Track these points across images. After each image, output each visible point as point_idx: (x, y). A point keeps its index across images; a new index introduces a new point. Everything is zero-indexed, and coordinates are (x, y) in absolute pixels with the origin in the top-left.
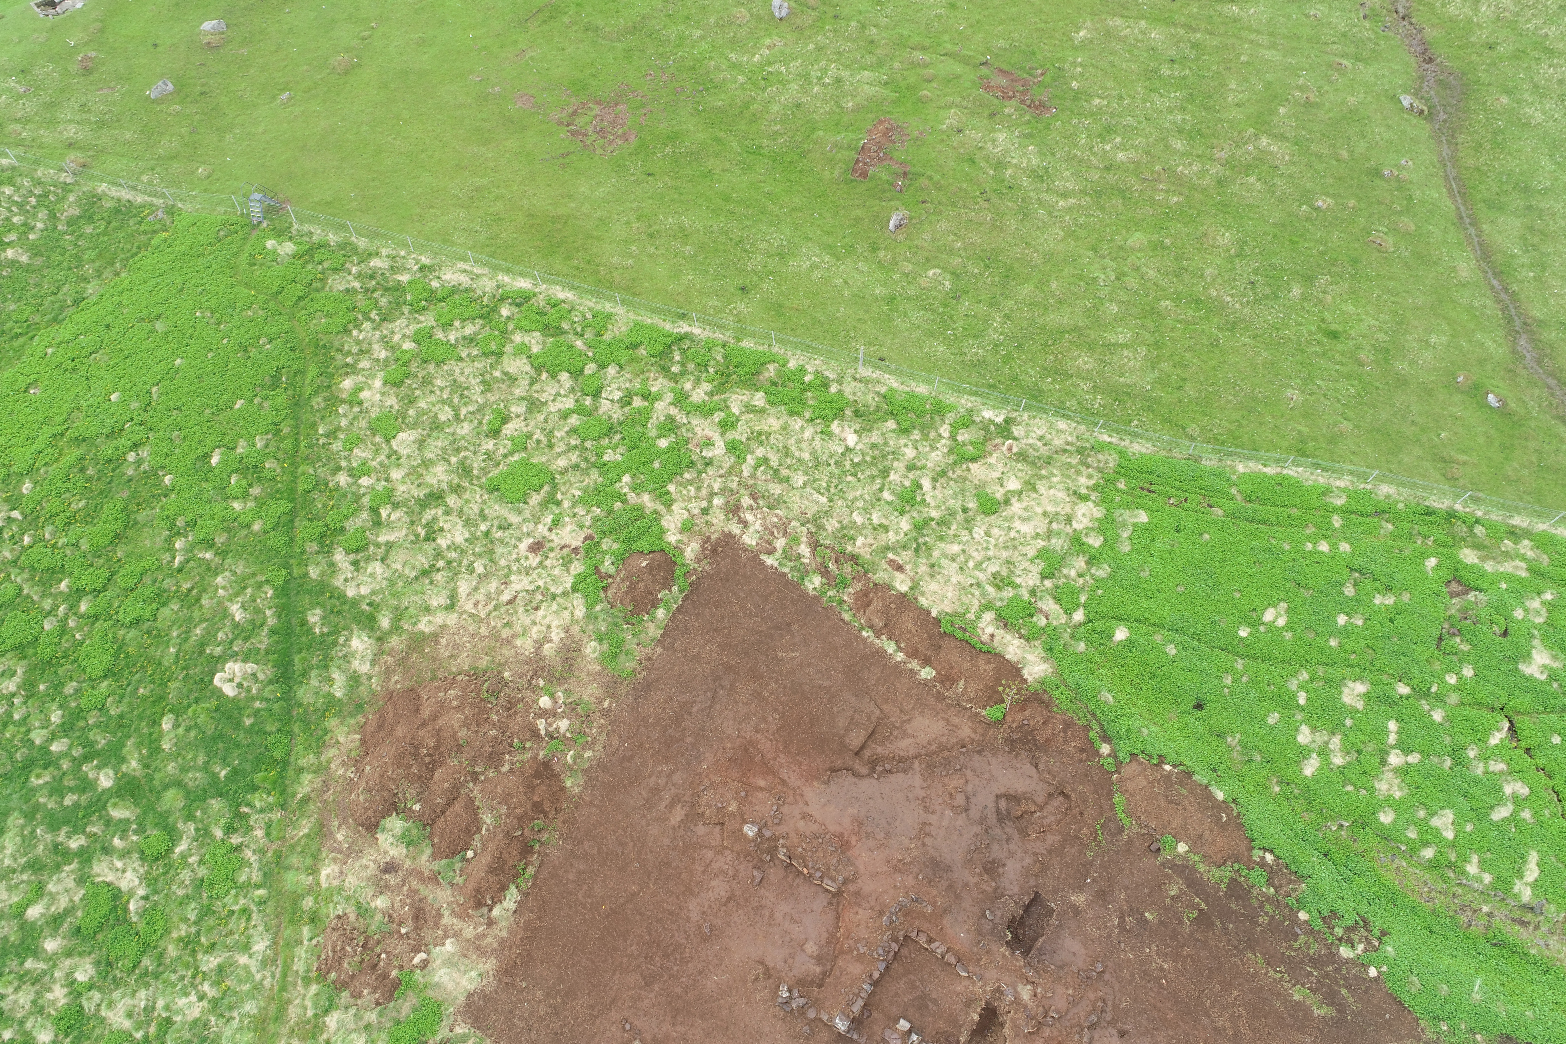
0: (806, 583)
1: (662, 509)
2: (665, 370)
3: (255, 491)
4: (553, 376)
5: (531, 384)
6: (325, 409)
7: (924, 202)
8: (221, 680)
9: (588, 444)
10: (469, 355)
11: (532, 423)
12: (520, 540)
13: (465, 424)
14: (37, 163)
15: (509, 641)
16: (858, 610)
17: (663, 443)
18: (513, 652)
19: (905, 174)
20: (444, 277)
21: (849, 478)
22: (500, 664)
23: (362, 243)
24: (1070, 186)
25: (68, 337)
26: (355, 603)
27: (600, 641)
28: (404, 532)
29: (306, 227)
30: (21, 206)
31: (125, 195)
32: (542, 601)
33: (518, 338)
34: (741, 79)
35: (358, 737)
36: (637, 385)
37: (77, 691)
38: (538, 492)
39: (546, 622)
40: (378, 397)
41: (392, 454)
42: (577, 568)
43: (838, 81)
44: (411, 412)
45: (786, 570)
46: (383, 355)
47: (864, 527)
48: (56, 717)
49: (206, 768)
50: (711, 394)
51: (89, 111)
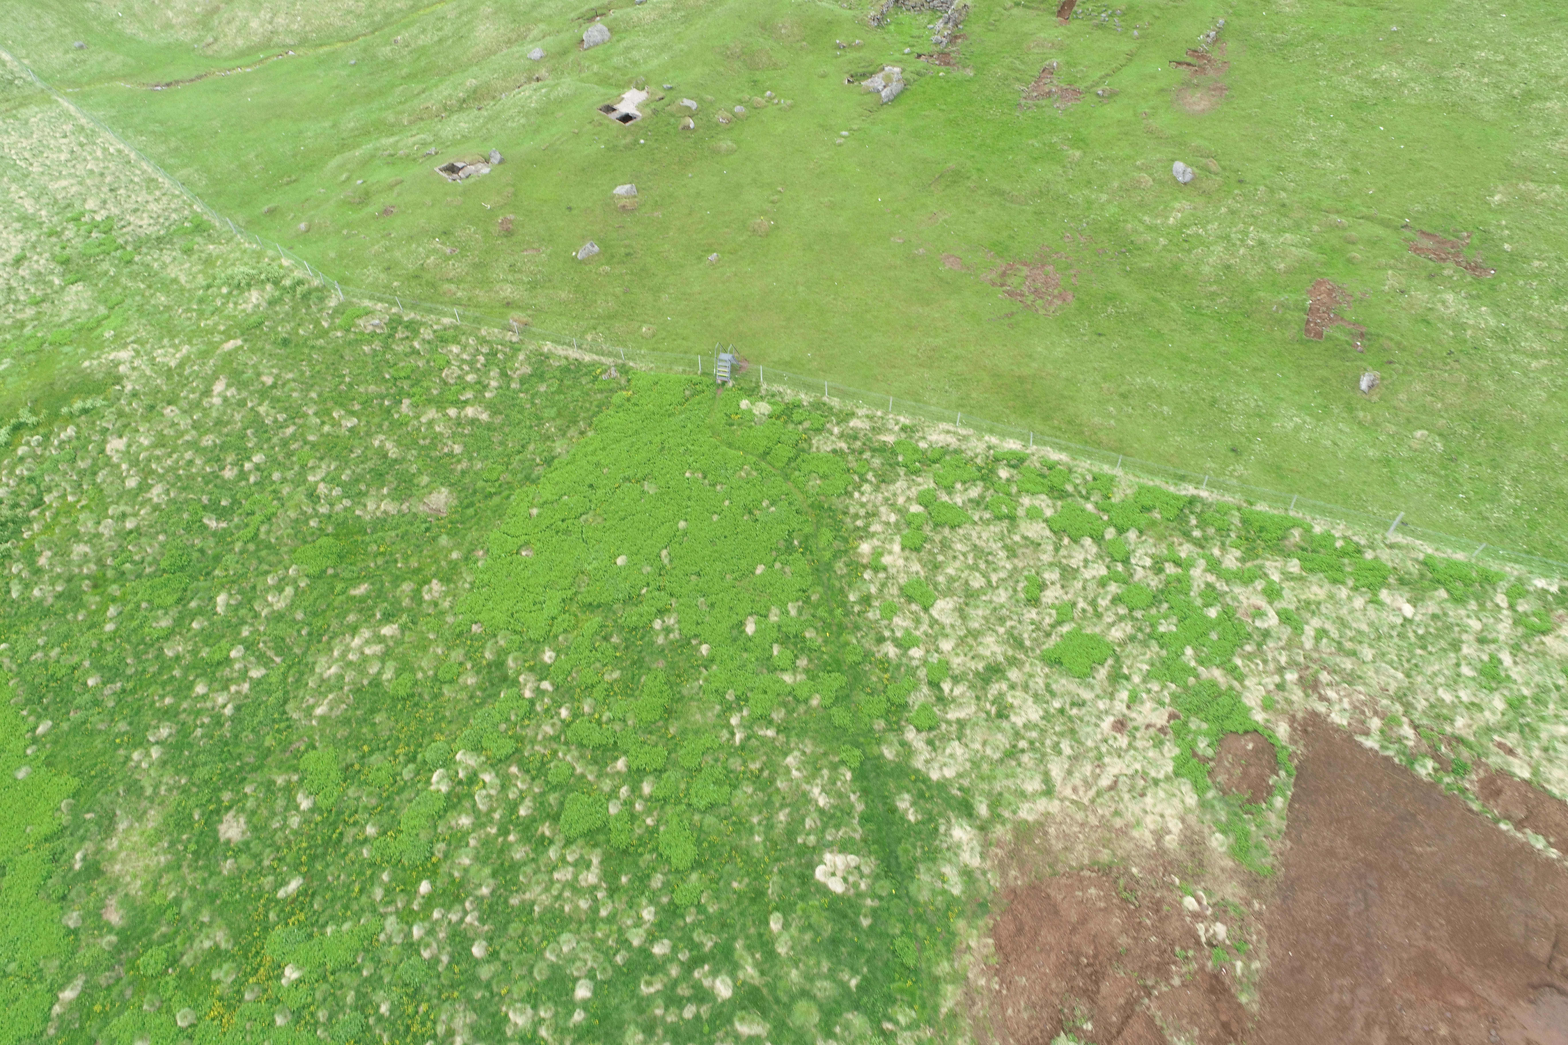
0: (1417, 767)
1: (1236, 684)
2: (1187, 535)
3: (802, 662)
4: (1075, 540)
5: (1057, 550)
6: (849, 574)
7: (1390, 362)
8: (825, 874)
9: (1138, 614)
10: (981, 518)
11: (1072, 591)
12: (1099, 718)
13: (1001, 591)
14: (477, 321)
15: (1123, 832)
16: (1487, 799)
17: (1213, 613)
18: (1132, 845)
19: (1362, 335)
20: (929, 438)
21: (1419, 652)
22: (1123, 859)
23: (835, 402)
24: (1537, 346)
25: (551, 498)
26: (943, 786)
27: (1224, 832)
28: (973, 708)
29: (776, 387)
30: (472, 363)
31: (573, 353)
32: (1145, 788)
33: (1026, 501)
34: (1163, 241)
35: (991, 941)
36: (1163, 550)
37: (666, 884)
38: (1102, 665)
39: (1158, 809)
40: (901, 562)
41: (934, 622)
42: (1171, 750)
43: (1261, 243)
44: (941, 579)
45: (1390, 753)
46: (893, 518)
47: (1454, 706)
48: (648, 914)
49: (831, 975)
50: (1242, 560)
51: (520, 271)
